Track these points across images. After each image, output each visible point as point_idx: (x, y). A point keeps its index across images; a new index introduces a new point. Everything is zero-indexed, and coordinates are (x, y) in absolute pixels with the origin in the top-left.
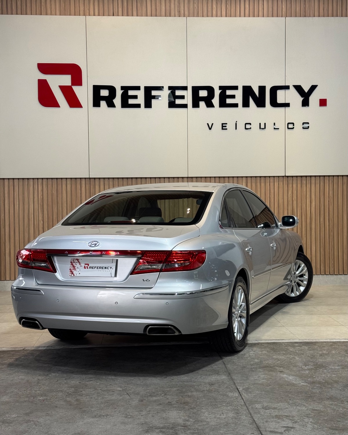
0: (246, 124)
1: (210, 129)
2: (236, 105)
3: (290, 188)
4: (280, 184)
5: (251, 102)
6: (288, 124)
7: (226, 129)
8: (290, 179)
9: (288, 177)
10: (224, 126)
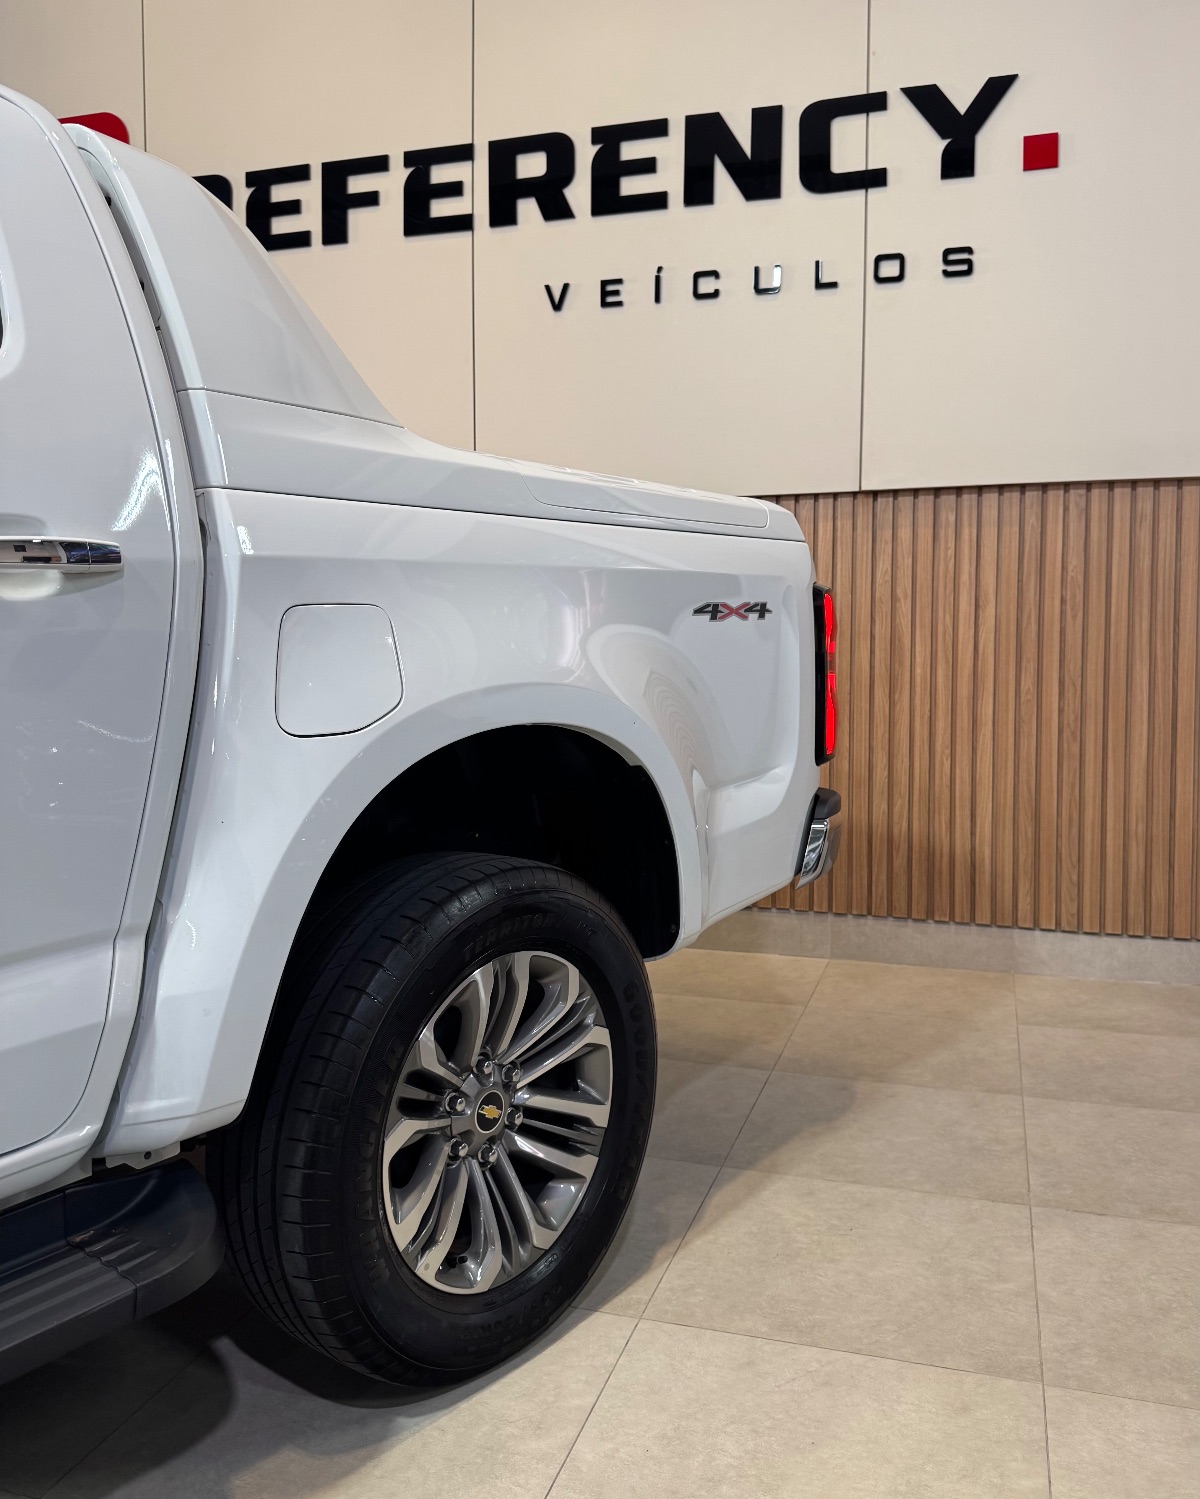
0: (698, 276)
1: (557, 307)
2: (657, 201)
3: (886, 543)
4: (842, 526)
5: (723, 181)
6: (879, 259)
7: (619, 304)
8: (888, 501)
9: (875, 494)
10: (609, 294)
